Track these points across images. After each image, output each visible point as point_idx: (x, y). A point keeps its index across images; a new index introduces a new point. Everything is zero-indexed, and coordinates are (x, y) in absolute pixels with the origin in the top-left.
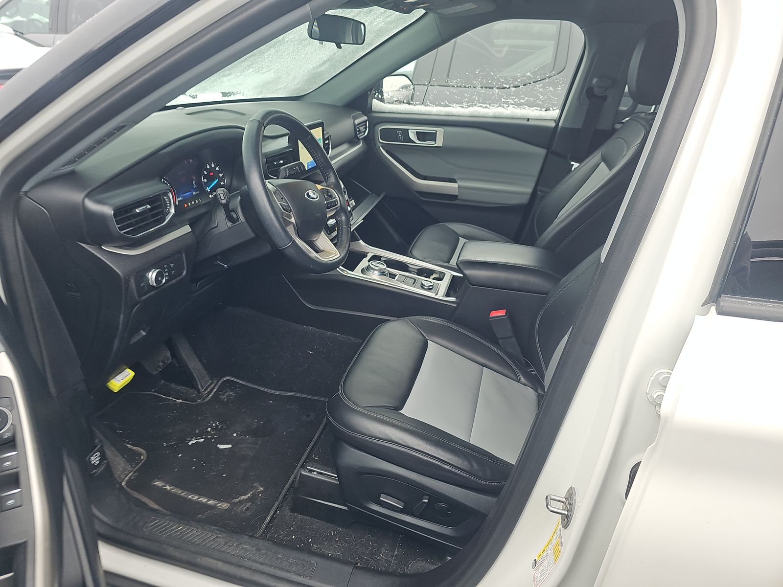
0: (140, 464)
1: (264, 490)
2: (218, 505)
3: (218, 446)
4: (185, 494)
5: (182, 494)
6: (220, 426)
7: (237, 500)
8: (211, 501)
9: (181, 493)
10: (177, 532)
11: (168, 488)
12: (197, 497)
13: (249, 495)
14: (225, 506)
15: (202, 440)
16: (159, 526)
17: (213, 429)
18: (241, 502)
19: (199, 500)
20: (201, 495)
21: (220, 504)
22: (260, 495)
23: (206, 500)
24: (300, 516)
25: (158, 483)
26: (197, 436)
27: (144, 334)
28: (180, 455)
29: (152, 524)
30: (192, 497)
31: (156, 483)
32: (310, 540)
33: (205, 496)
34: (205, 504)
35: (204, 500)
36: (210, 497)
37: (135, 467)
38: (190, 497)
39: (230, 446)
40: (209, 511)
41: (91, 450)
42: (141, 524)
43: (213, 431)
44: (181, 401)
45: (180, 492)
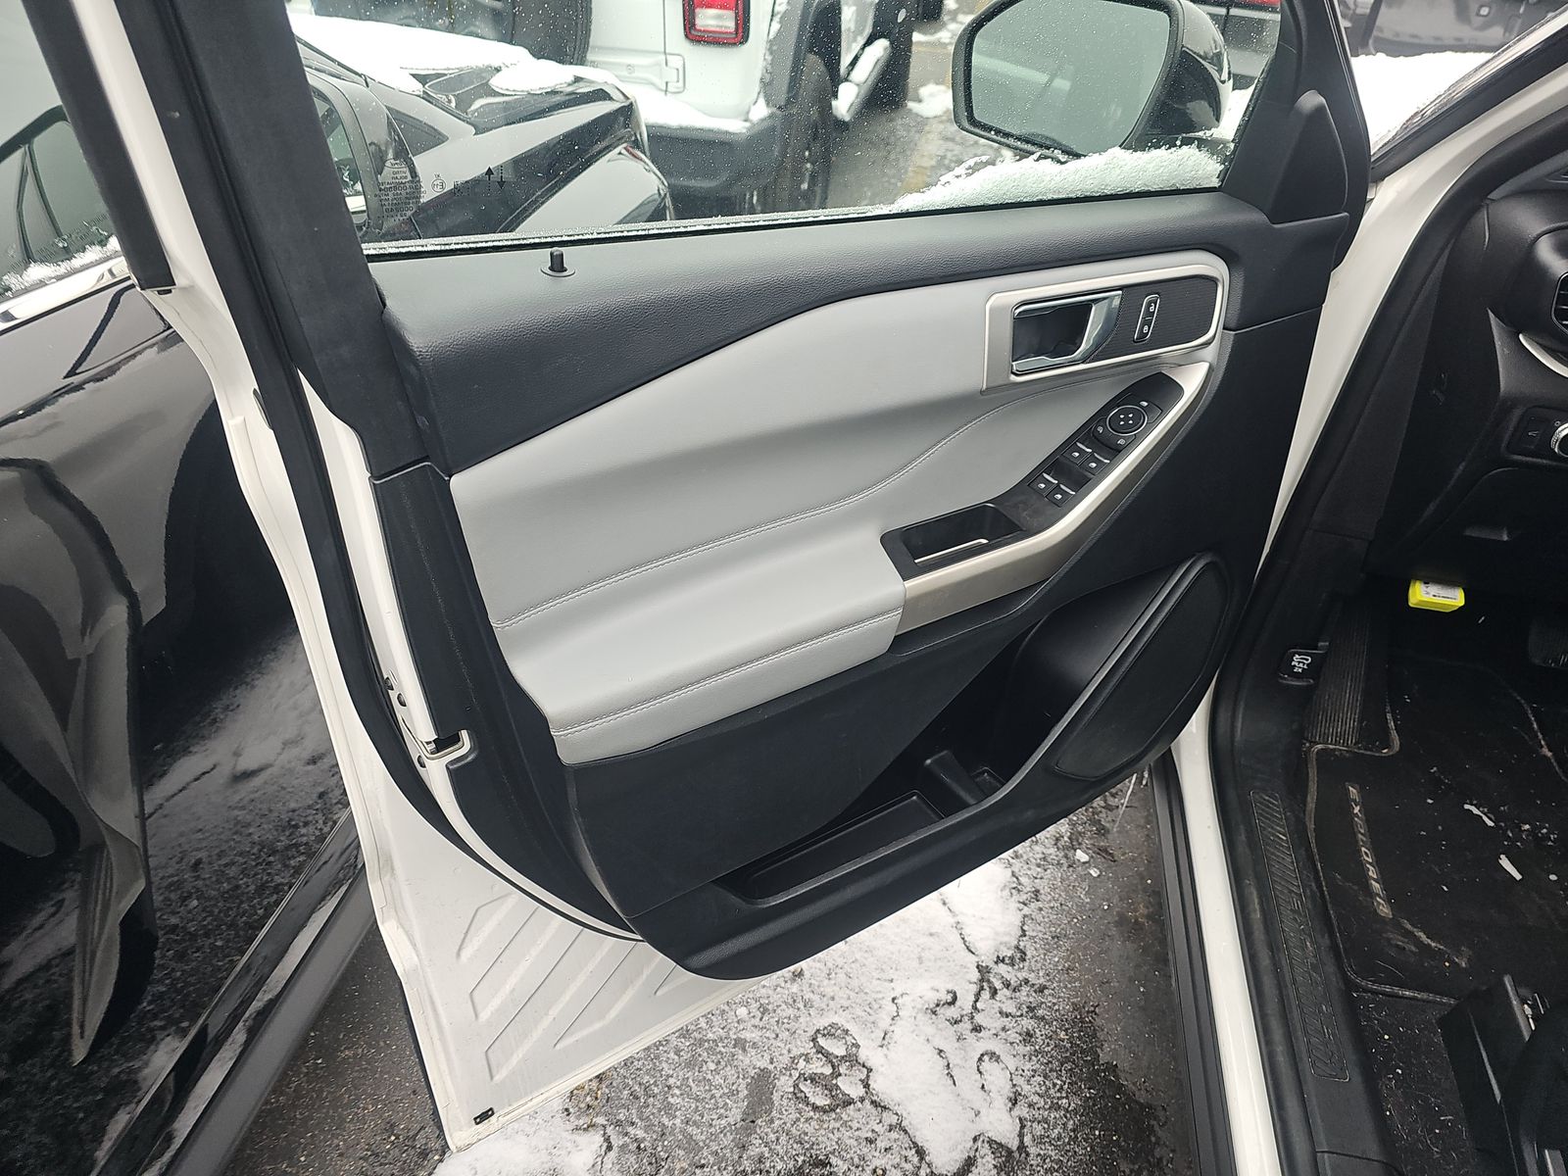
0: (1369, 753)
1: (1465, 969)
2: (1378, 899)
3: (1502, 856)
4: (1362, 841)
5: (1360, 836)
6: (1550, 843)
7: (1409, 927)
8: (1377, 885)
9: (1362, 834)
10: (1273, 835)
11: (1357, 810)
12: (1371, 861)
13: (1433, 944)
14: (1384, 910)
15: (1490, 823)
16: (1269, 807)
17: (1532, 832)
18: (1408, 934)
19: (1368, 866)
20: (1378, 863)
21: (1382, 902)
22: (1447, 964)
23: (1375, 877)
24: (1438, 1039)
25: (1354, 791)
26: (1493, 811)
27: (1505, 538)
28: (1430, 801)
29: (1267, 798)
30: (1366, 853)
31: (1351, 788)
32: (1400, 1072)
33: (1381, 871)
34: (1366, 878)
35: (1372, 873)
36: (1381, 880)
37: (1359, 748)
38: (1363, 849)
39: (1518, 877)
40: (1356, 888)
41: (1307, 645)
42: (1258, 784)
43: (1527, 836)
44: (1549, 754)
45: (1362, 831)
